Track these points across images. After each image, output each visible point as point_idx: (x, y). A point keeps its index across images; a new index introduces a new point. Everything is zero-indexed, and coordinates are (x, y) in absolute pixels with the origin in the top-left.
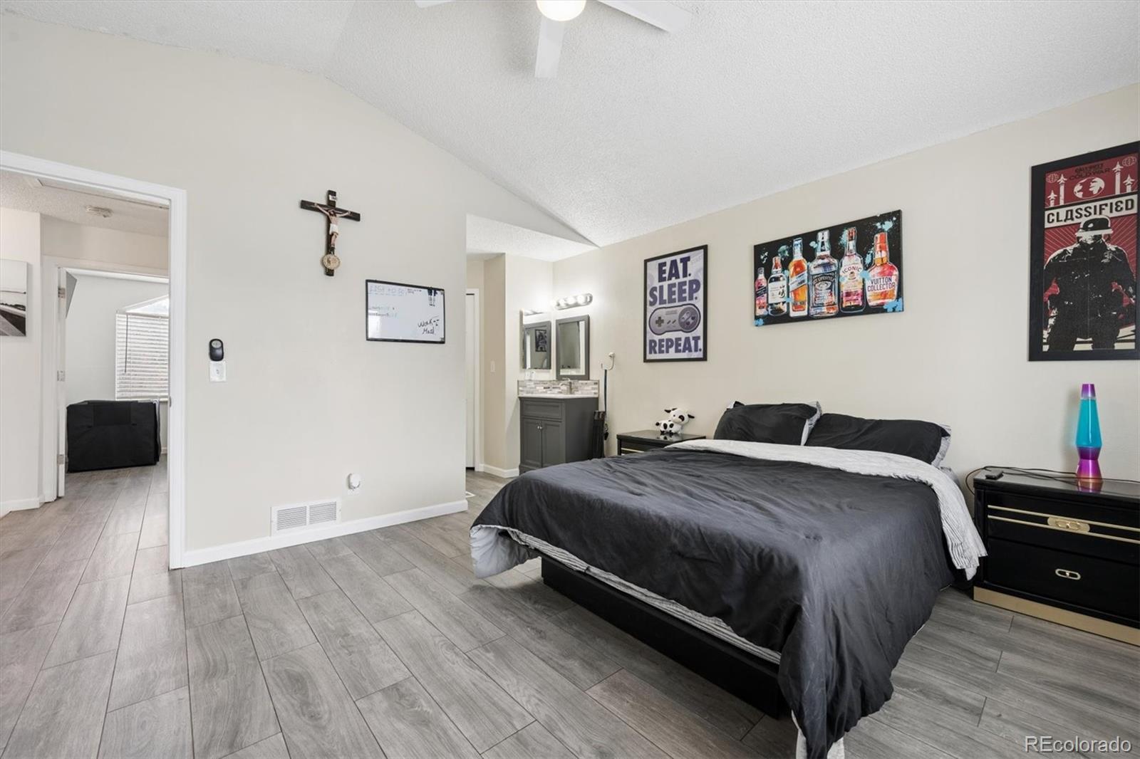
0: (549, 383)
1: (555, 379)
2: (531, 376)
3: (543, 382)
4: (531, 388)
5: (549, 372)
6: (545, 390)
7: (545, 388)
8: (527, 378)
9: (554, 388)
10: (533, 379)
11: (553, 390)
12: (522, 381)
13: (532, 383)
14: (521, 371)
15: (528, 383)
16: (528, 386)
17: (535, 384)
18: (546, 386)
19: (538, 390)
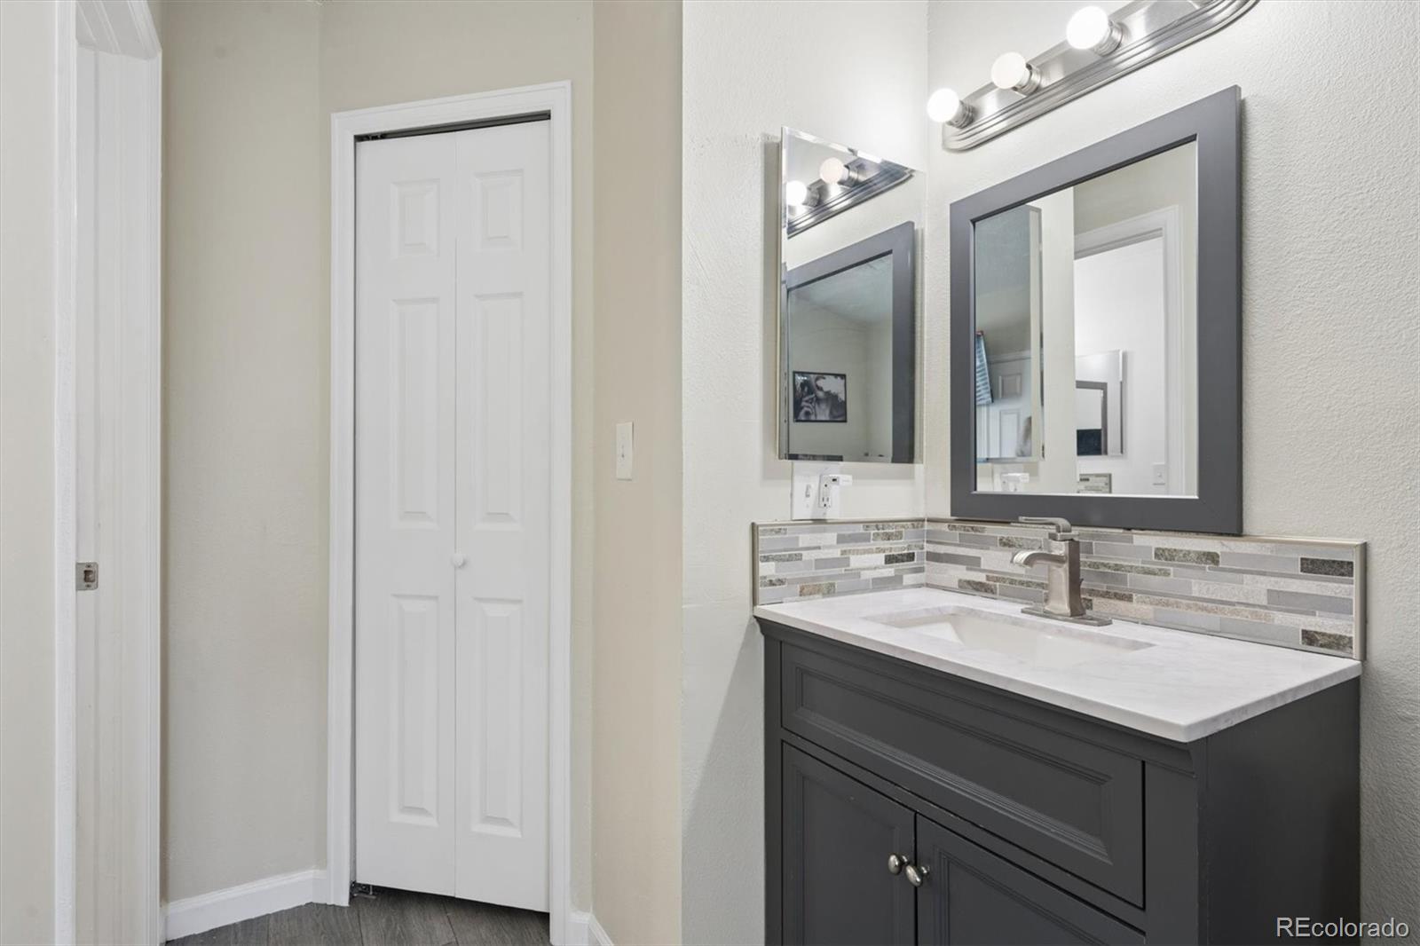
0: (908, 531)
1: (944, 511)
2: (823, 501)
3: (883, 528)
4: (821, 563)
5: (911, 476)
6: (889, 571)
7: (890, 560)
8: (804, 510)
9: (933, 557)
10: (831, 514)
11: (930, 566)
12: (779, 530)
13: (830, 537)
14: (768, 474)
15: (805, 539)
16: (806, 555)
17: (841, 539)
18: (898, 547)
19: (856, 573)
